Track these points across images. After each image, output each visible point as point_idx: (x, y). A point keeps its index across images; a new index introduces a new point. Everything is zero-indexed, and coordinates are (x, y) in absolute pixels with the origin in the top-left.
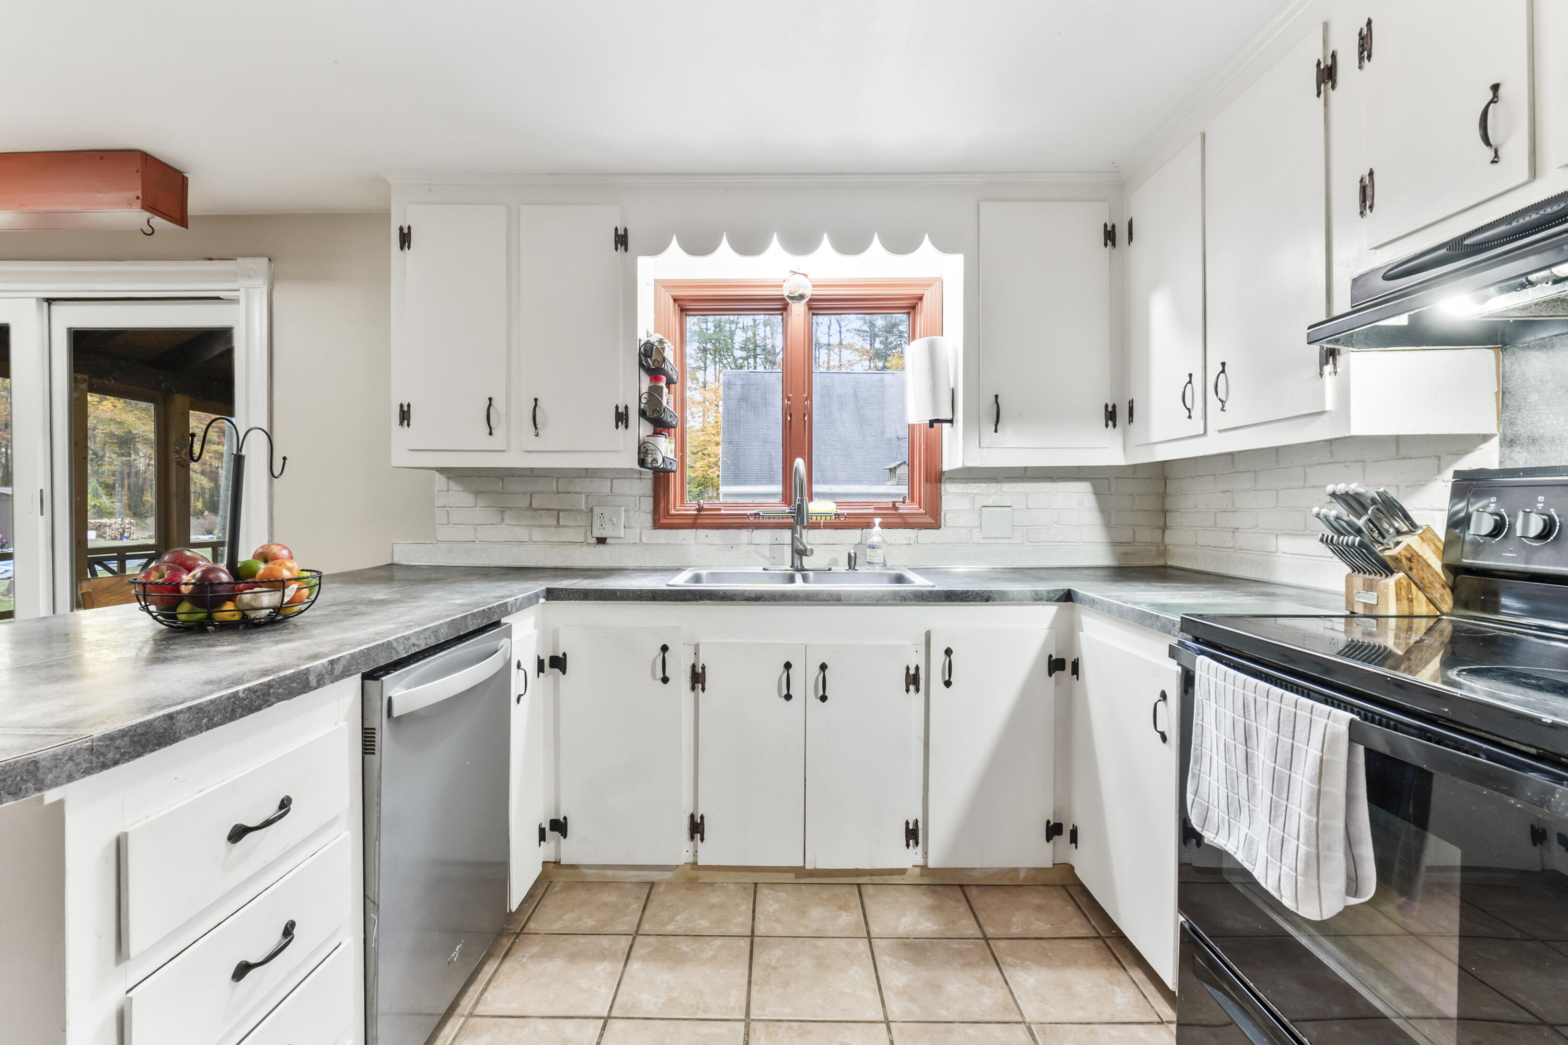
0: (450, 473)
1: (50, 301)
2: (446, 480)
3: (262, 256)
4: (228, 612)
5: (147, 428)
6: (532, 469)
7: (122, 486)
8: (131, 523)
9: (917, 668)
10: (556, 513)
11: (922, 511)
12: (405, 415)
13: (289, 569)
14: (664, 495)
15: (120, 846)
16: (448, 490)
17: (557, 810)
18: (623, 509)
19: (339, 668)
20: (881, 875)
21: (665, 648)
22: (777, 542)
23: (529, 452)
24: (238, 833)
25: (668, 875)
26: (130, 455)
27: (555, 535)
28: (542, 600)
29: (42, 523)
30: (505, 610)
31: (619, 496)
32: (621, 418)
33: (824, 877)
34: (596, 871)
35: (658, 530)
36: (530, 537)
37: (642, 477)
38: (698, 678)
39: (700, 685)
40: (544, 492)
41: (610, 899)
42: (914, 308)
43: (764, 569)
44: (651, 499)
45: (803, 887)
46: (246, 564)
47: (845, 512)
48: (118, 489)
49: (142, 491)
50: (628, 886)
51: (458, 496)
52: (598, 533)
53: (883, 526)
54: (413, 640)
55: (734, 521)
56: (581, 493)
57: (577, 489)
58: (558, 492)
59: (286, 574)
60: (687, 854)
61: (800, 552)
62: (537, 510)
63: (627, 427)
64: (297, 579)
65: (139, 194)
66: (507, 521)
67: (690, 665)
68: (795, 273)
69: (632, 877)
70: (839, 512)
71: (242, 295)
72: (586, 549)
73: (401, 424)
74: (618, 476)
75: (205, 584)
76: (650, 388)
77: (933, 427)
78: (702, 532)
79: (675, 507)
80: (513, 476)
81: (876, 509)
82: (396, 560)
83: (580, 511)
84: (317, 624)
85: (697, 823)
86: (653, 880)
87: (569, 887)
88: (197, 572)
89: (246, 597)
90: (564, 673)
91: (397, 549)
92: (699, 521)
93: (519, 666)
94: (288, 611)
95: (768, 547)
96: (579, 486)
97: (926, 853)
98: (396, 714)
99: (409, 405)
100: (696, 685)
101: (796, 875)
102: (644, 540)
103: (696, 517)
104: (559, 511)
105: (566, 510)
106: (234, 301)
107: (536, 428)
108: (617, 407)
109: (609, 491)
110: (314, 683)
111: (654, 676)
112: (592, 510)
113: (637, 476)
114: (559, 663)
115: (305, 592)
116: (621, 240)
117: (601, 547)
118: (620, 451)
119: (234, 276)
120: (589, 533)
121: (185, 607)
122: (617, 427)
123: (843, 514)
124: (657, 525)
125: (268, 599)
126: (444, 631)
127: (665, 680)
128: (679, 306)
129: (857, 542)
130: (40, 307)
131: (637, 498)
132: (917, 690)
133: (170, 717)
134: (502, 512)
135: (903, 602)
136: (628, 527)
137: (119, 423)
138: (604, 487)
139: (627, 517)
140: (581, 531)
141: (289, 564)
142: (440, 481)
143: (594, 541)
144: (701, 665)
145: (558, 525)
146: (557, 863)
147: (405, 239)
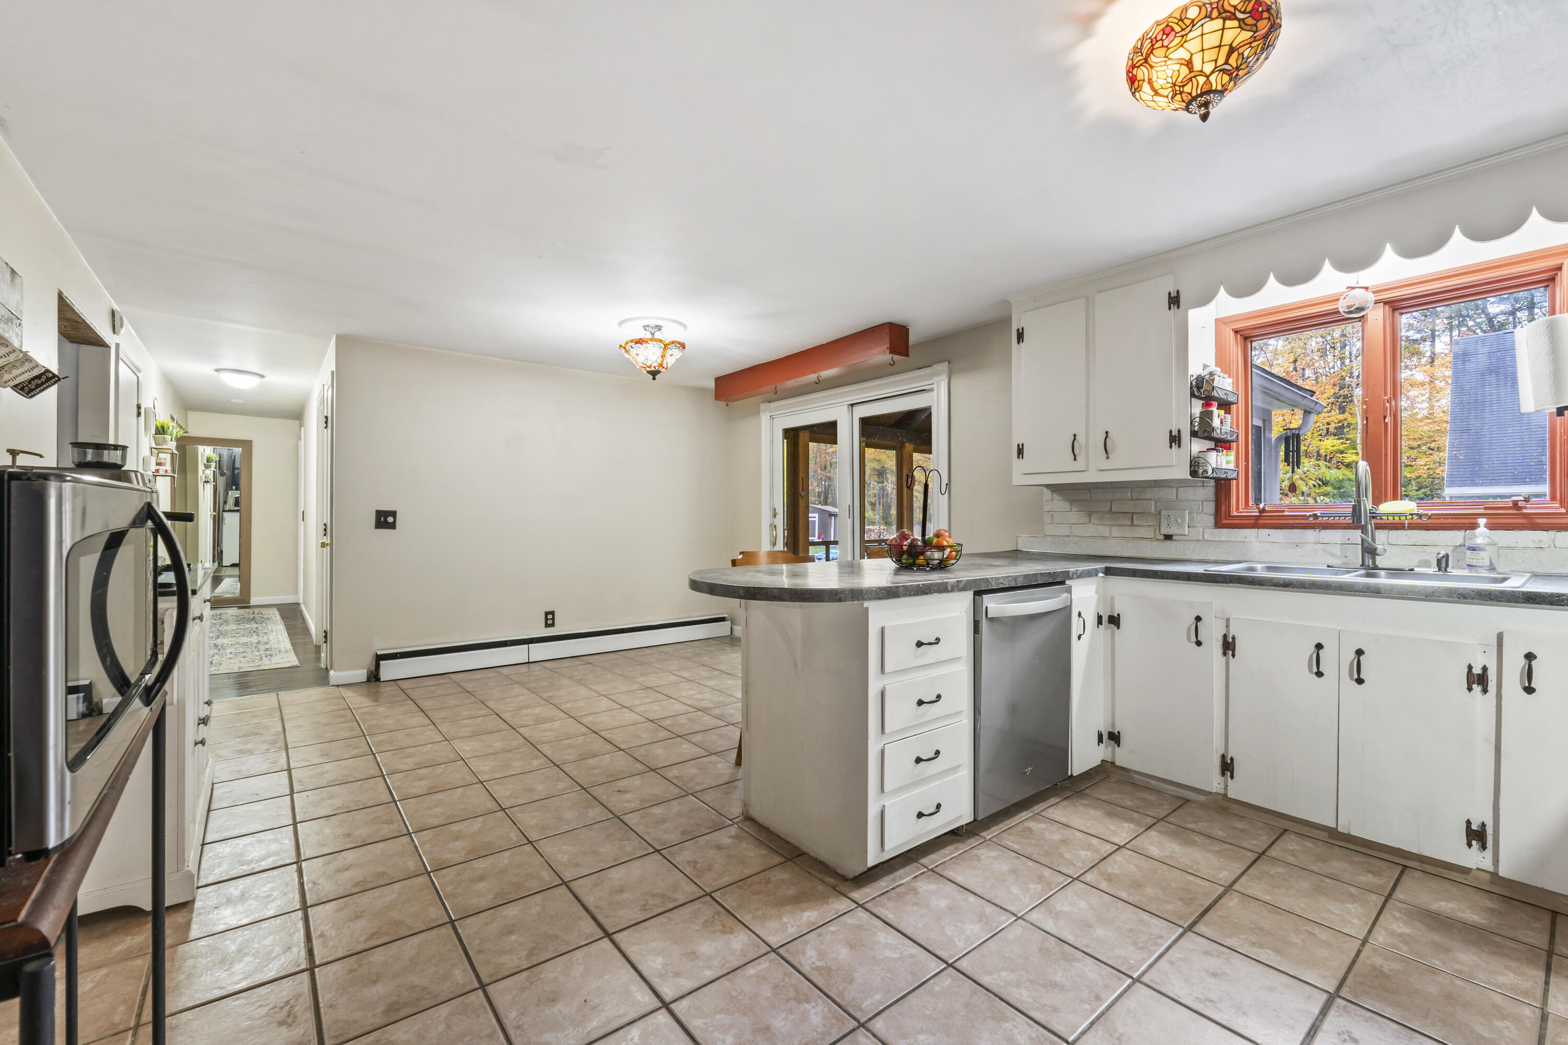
0: (1056, 489)
1: (852, 405)
2: (1050, 492)
3: (945, 361)
4: (921, 560)
5: (891, 463)
6: (1112, 483)
7: (880, 504)
8: (884, 529)
9: (1485, 669)
10: (1130, 515)
11: (1563, 510)
12: (1020, 452)
13: (947, 542)
14: (1226, 499)
15: (883, 630)
16: (1052, 500)
17: (1113, 725)
18: (1187, 511)
19: (961, 585)
20: (1435, 865)
21: (1198, 619)
22: (1349, 542)
23: (1102, 470)
24: (919, 644)
25: (1202, 798)
26: (883, 483)
27: (1129, 533)
28: (1101, 575)
29: (849, 521)
30: (1067, 575)
31: (1183, 501)
32: (1175, 439)
33: (1361, 846)
34: (1143, 778)
35: (1220, 530)
36: (1110, 533)
37: (1205, 485)
38: (1228, 646)
39: (1231, 652)
40: (1121, 500)
41: (1150, 797)
42: (1553, 279)
43: (1328, 566)
44: (1213, 503)
45: (1337, 848)
46: (929, 538)
47: (1430, 513)
48: (877, 506)
49: (890, 507)
50: (1167, 796)
51: (1059, 504)
52: (1165, 531)
53: (1491, 527)
54: (1001, 581)
55: (1298, 521)
56: (1151, 500)
57: (1148, 496)
58: (1132, 500)
59: (945, 543)
60: (1218, 786)
61: (1369, 551)
62: (1115, 513)
63: (1179, 446)
64: (951, 547)
65: (888, 345)
66: (1093, 521)
67: (1222, 634)
68: (1353, 288)
69: (1171, 791)
70: (1421, 511)
71: (935, 386)
72: (1155, 543)
73: (1018, 457)
74: (1182, 485)
75: (912, 545)
76: (1201, 413)
77: (1563, 415)
78: (1264, 532)
79: (1237, 509)
80: (1098, 488)
81: (1485, 508)
82: (1019, 548)
83: (1150, 514)
84: (958, 570)
85: (1227, 763)
86: (1189, 798)
87: (1120, 782)
88: (909, 541)
89: (928, 553)
90: (1118, 628)
91: (1020, 540)
92: (1260, 522)
93: (1080, 615)
94: (946, 563)
95: (1339, 547)
96: (1149, 494)
97: (1496, 861)
98: (989, 616)
99: (1023, 445)
100: (1227, 651)
101: (1329, 835)
102: (1207, 537)
103: (1258, 518)
104: (1133, 514)
105: (1139, 513)
106: (932, 390)
107: (1107, 453)
108: (1171, 432)
109: (1175, 498)
110: (950, 589)
111: (1189, 640)
112: (1160, 513)
113: (1200, 484)
114: (1114, 621)
115: (954, 553)
116: (1174, 300)
117: (1168, 543)
118: (1174, 466)
119: (931, 376)
120: (1157, 531)
121: (905, 556)
122: (1171, 447)
123: (1427, 515)
124: (1218, 524)
125: (937, 555)
126: (1021, 579)
127: (1199, 643)
128: (1241, 335)
129: (1458, 544)
130: (849, 408)
131: (1200, 503)
132: (1485, 691)
133: (897, 587)
134: (1090, 515)
135: (1462, 600)
136: (1192, 527)
137: (878, 461)
138: (1171, 494)
139: (1191, 519)
140: (1151, 529)
141: (948, 539)
142: (1047, 493)
143: (1162, 537)
144: (1231, 636)
145: (1132, 525)
146: (1113, 763)
147: (1020, 336)
